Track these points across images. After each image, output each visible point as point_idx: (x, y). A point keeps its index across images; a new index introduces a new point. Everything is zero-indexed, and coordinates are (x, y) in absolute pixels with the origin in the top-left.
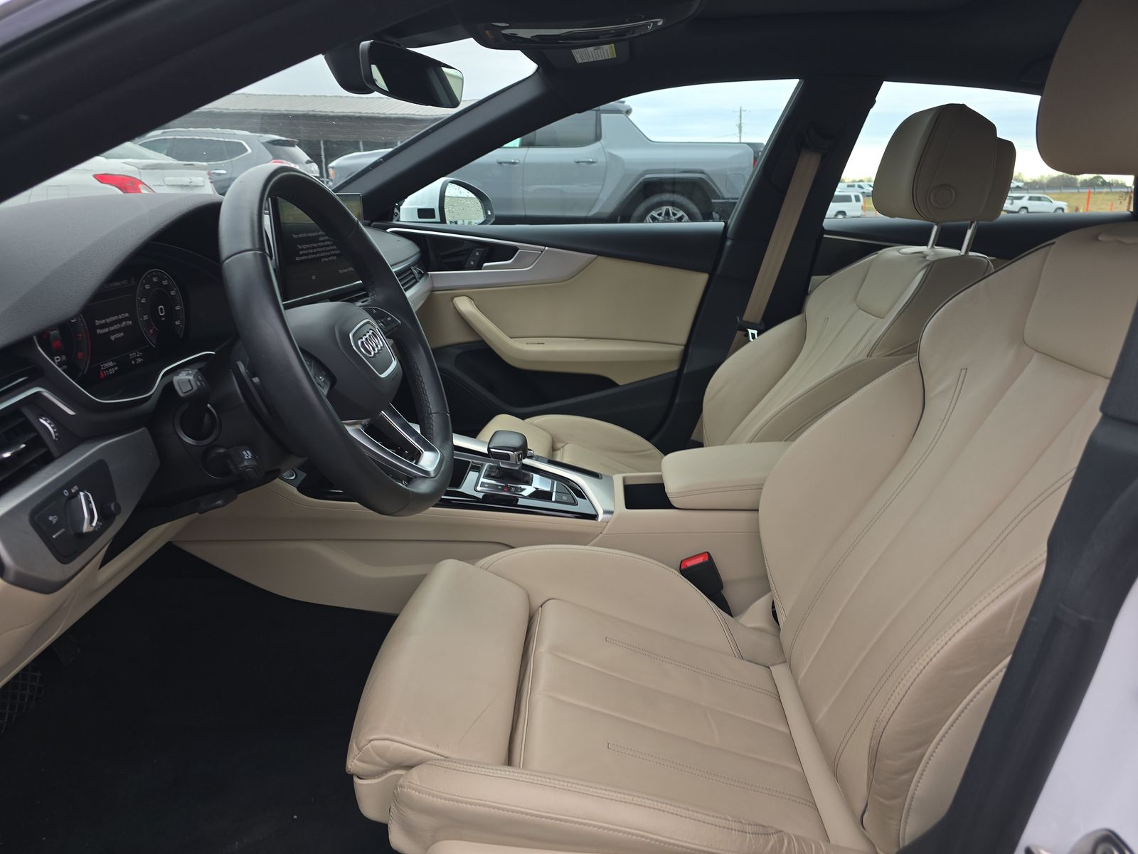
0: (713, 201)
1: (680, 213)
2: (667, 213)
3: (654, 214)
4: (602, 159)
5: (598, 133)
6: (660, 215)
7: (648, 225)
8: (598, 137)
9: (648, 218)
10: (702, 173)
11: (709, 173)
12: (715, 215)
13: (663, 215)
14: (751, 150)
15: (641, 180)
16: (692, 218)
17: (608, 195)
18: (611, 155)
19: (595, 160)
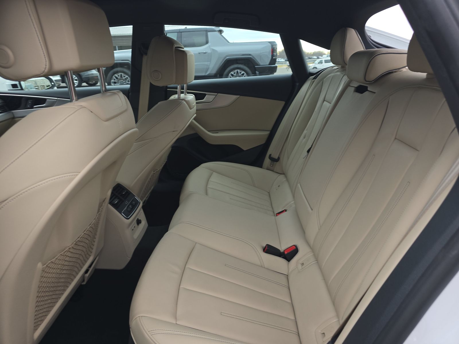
0: (256, 66)
1: (243, 72)
2: (237, 72)
3: (232, 73)
4: (209, 51)
5: (207, 40)
6: (234, 73)
7: (230, 79)
8: (207, 42)
9: (230, 75)
10: (250, 55)
11: (253, 55)
12: (257, 72)
13: (236, 73)
14: (270, 45)
15: (225, 59)
16: (248, 75)
17: (213, 66)
18: (213, 50)
19: (206, 52)
